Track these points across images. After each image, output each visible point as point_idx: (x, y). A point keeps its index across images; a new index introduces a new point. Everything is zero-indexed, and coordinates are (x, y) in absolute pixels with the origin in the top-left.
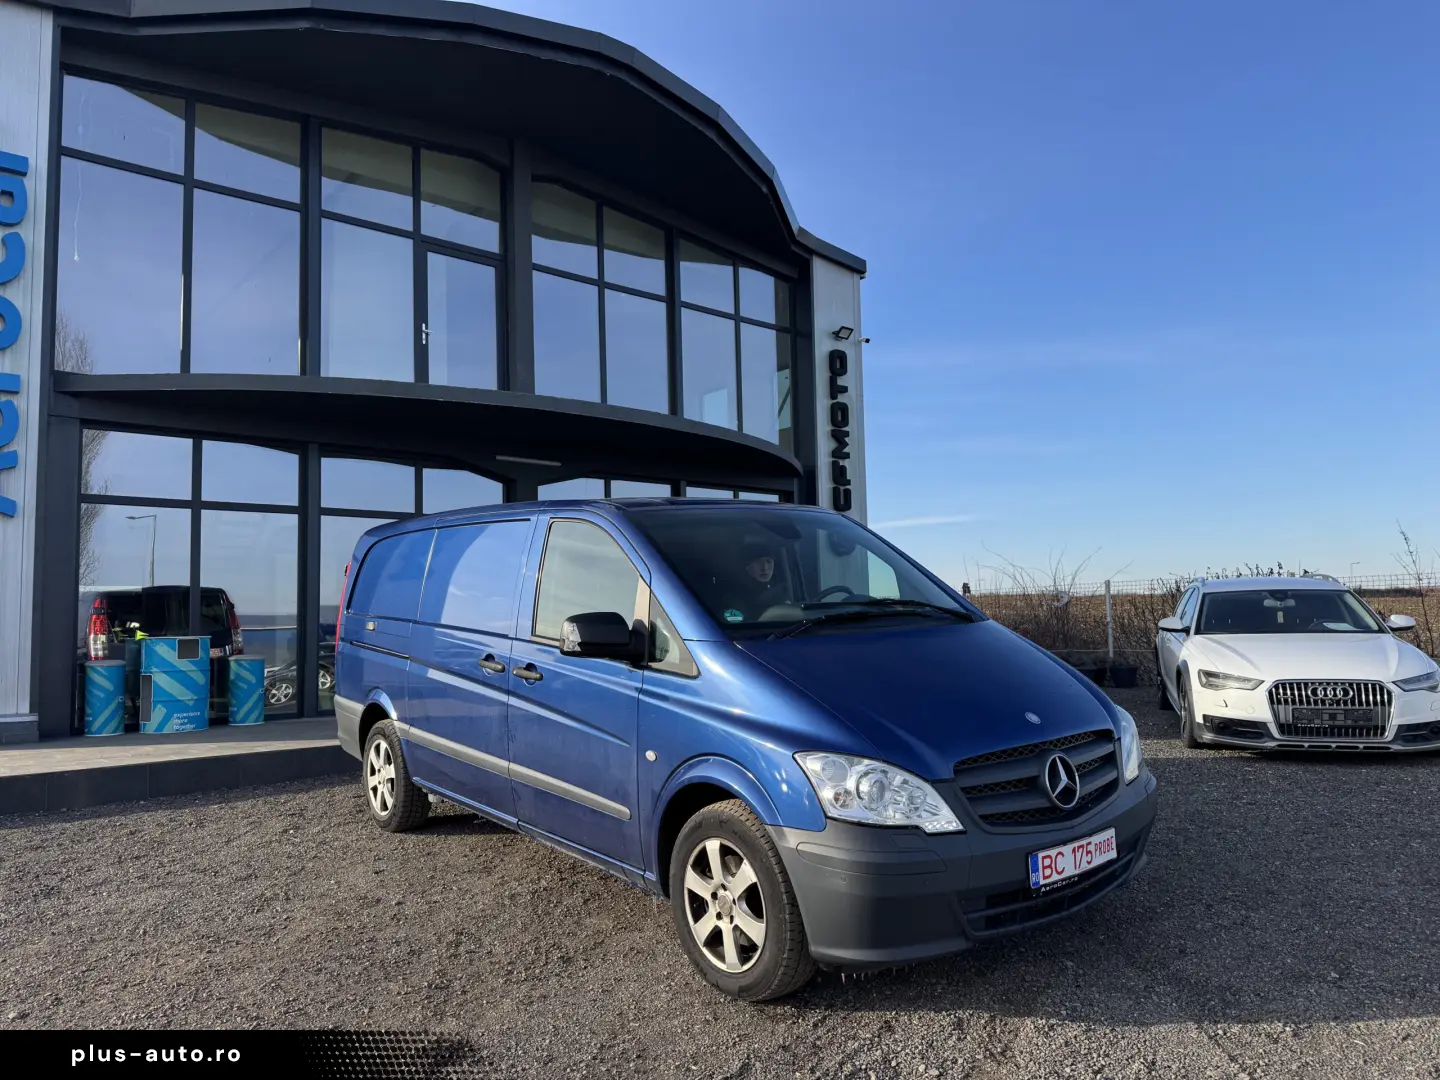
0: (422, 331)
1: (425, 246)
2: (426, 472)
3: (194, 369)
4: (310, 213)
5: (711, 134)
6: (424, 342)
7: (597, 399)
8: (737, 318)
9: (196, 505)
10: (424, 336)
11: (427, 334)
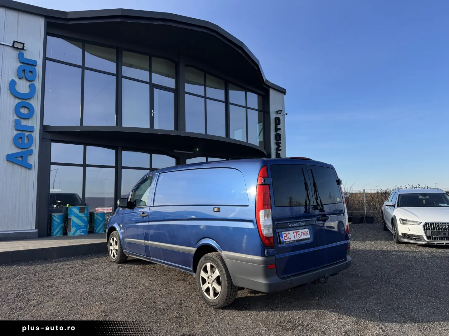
0: (152, 112)
1: (153, 86)
2: (153, 155)
3: (84, 124)
4: (119, 76)
5: (240, 52)
6: (153, 116)
7: (204, 133)
8: (246, 108)
9: (84, 166)
10: (153, 114)
11: (154, 113)
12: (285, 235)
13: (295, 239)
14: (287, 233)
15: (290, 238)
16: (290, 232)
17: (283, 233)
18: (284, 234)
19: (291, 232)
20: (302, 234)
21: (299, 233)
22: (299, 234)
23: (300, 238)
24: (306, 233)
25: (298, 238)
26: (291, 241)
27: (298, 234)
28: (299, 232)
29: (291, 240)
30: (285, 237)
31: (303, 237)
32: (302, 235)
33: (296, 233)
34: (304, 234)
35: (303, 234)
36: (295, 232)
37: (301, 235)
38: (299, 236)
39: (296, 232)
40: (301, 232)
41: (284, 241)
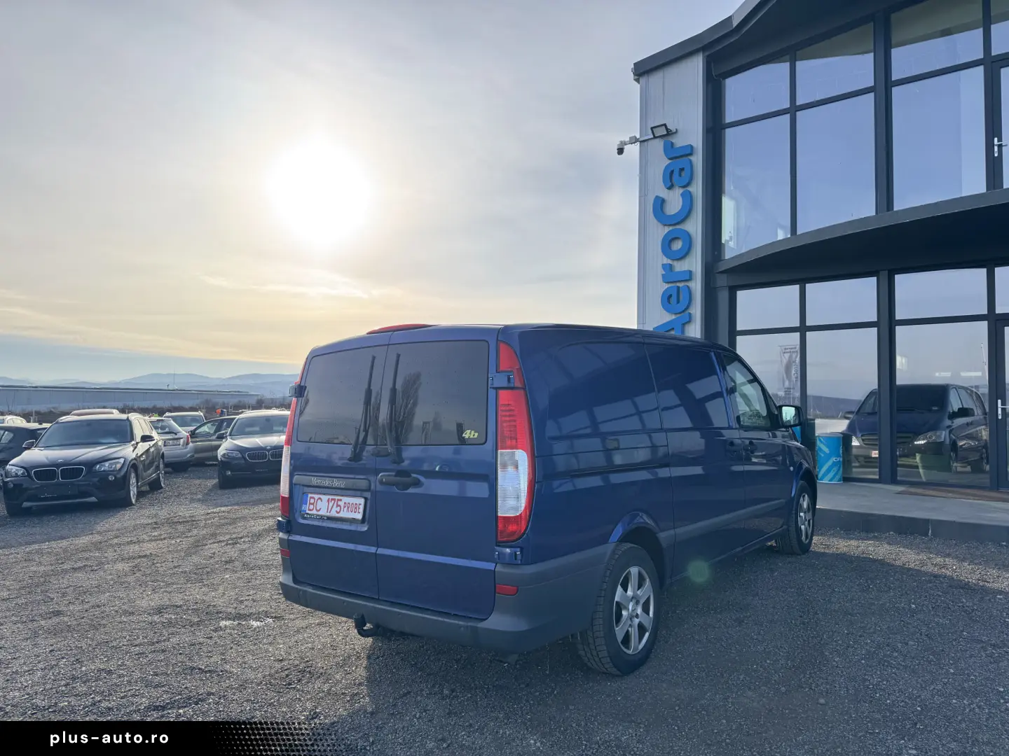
12: (312, 501)
13: (328, 514)
14: (316, 496)
15: (318, 509)
16: (322, 496)
17: (310, 495)
18: (311, 498)
19: (325, 498)
20: (344, 507)
21: (340, 503)
22: (340, 506)
23: (337, 515)
24: (356, 508)
25: (333, 514)
26: (319, 516)
27: (338, 506)
28: (341, 500)
29: (320, 513)
30: (310, 504)
31: (345, 514)
32: (346, 508)
33: (333, 502)
34: (351, 508)
35: (348, 507)
36: (332, 499)
37: (342, 507)
38: (338, 509)
39: (334, 500)
40: (345, 503)
41: (307, 512)
